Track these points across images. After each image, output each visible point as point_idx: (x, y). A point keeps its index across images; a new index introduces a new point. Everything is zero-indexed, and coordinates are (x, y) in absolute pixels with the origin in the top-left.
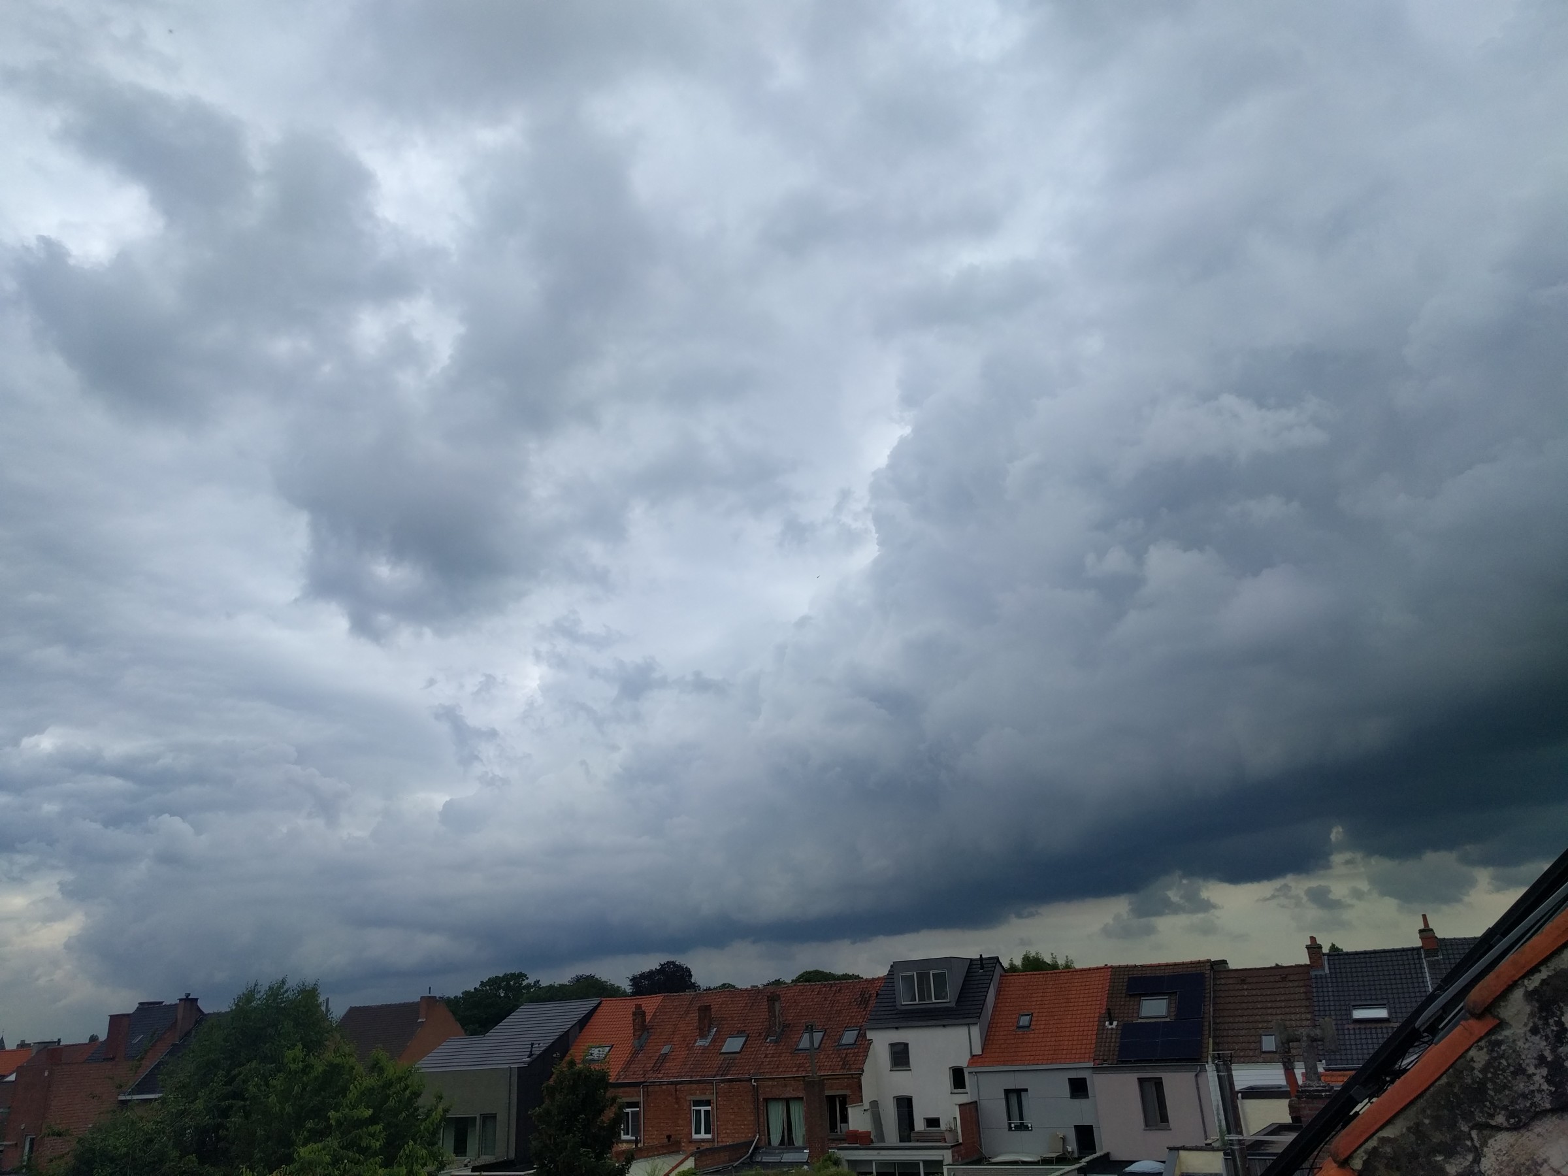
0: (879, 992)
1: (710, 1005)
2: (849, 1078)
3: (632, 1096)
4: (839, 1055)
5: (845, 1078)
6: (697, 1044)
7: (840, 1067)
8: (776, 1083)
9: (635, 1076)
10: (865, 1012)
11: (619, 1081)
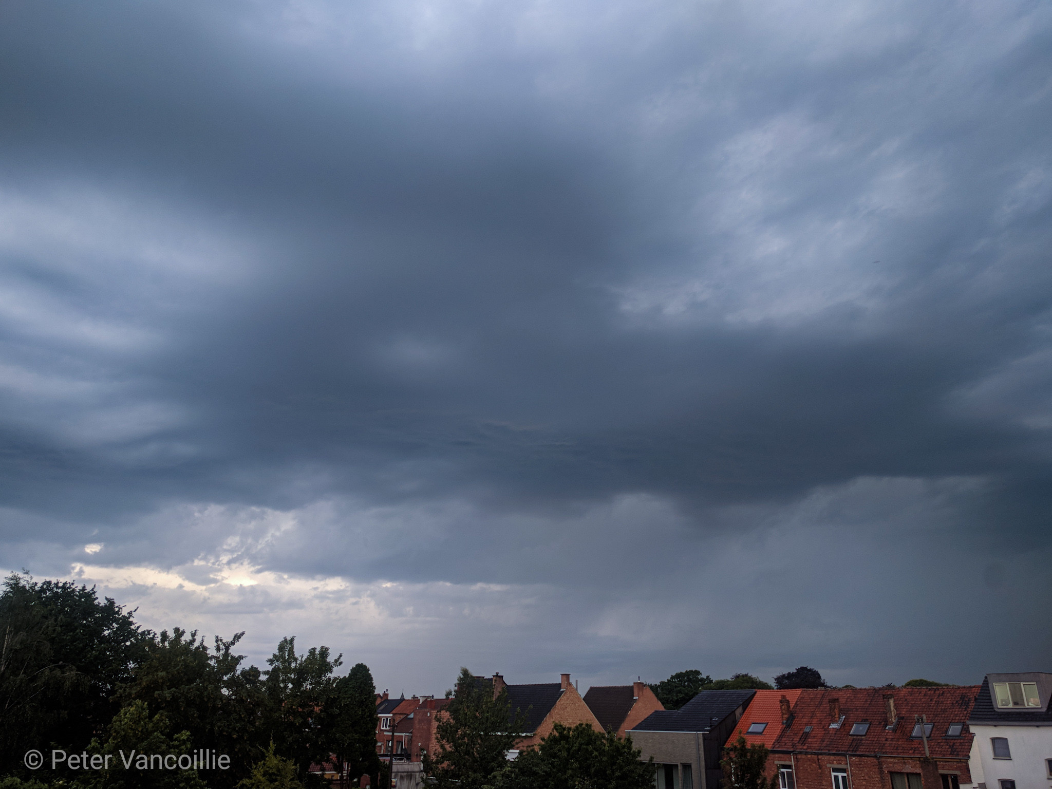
0: (977, 696)
1: (838, 699)
2: (957, 762)
3: (785, 761)
4: (948, 743)
5: (954, 762)
6: (830, 727)
7: (949, 753)
8: (896, 761)
9: (786, 747)
10: (966, 712)
11: (775, 749)
